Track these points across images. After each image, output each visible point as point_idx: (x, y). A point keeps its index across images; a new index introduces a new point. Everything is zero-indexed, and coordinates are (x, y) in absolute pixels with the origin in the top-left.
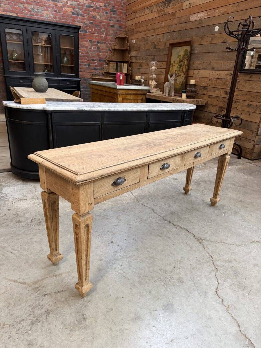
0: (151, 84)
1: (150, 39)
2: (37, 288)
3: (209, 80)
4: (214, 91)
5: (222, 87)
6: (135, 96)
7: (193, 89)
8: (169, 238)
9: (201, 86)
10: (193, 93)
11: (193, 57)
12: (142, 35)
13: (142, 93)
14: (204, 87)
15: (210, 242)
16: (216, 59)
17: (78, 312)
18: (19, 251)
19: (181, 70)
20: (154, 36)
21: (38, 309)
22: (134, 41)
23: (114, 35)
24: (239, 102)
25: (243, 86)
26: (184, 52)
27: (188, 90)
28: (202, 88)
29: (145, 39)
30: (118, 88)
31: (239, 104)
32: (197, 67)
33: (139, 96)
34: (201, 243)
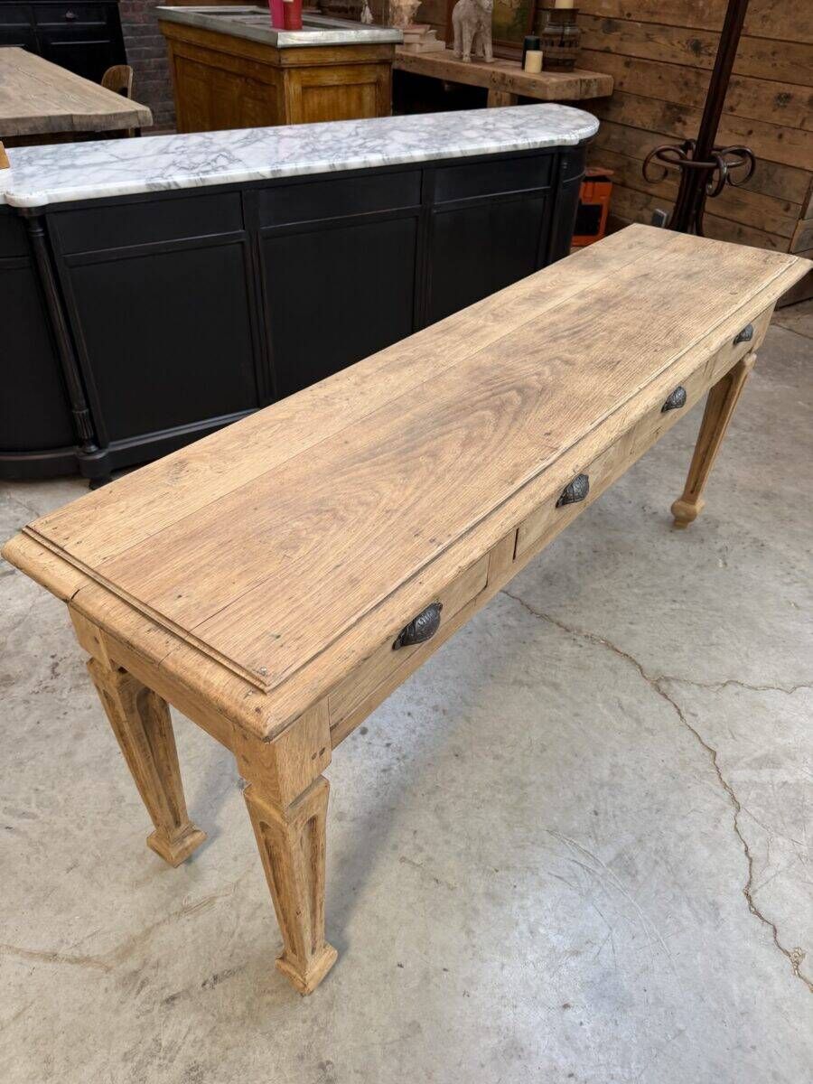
0: (399, 7)
2: (136, 973)
4: (648, 38)
5: (681, 24)
6: (351, 73)
7: (568, 31)
8: (556, 686)
9: (597, 14)
10: (567, 49)
13: (374, 57)
14: (609, 21)
15: (695, 687)
17: (301, 1058)
18: (34, 816)
21: (160, 1065)
24: (745, 87)
25: (765, 18)
27: (548, 35)
28: (599, 23)
30: (280, 43)
31: (743, 93)
33: (366, 69)
34: (665, 696)
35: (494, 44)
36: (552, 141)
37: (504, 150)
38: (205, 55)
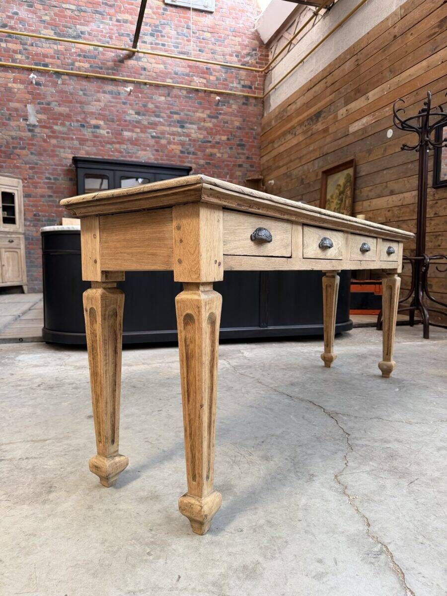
1: (295, 172)
3: (389, 211)
11: (359, 181)
12: (283, 170)
15: (352, 417)
16: (395, 177)
17: (43, 483)
20: (300, 167)
22: (273, 182)
23: (242, 179)
26: (345, 178)
29: (288, 175)
32: (367, 196)
34: (332, 418)
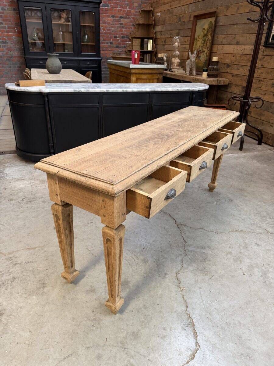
0: (174, 62)
1: (175, 11)
2: (11, 258)
3: (234, 56)
4: (238, 69)
6: (150, 76)
7: (215, 67)
9: (225, 63)
10: (215, 72)
11: (218, 30)
12: (167, 7)
13: (158, 72)
14: (228, 65)
15: (189, 228)
16: (241, 32)
17: (40, 281)
18: (4, 225)
19: (205, 46)
20: (179, 8)
21: (7, 275)
22: (159, 14)
23: (138, 9)
24: (263, 81)
25: (268, 63)
26: (209, 25)
27: (210, 68)
28: (226, 65)
29: (170, 12)
30: (131, 67)
31: (263, 83)
32: (222, 42)
33: (155, 75)
34: (179, 228)
35: (196, 71)
36: (190, 89)
37: (174, 90)
38: (116, 72)
